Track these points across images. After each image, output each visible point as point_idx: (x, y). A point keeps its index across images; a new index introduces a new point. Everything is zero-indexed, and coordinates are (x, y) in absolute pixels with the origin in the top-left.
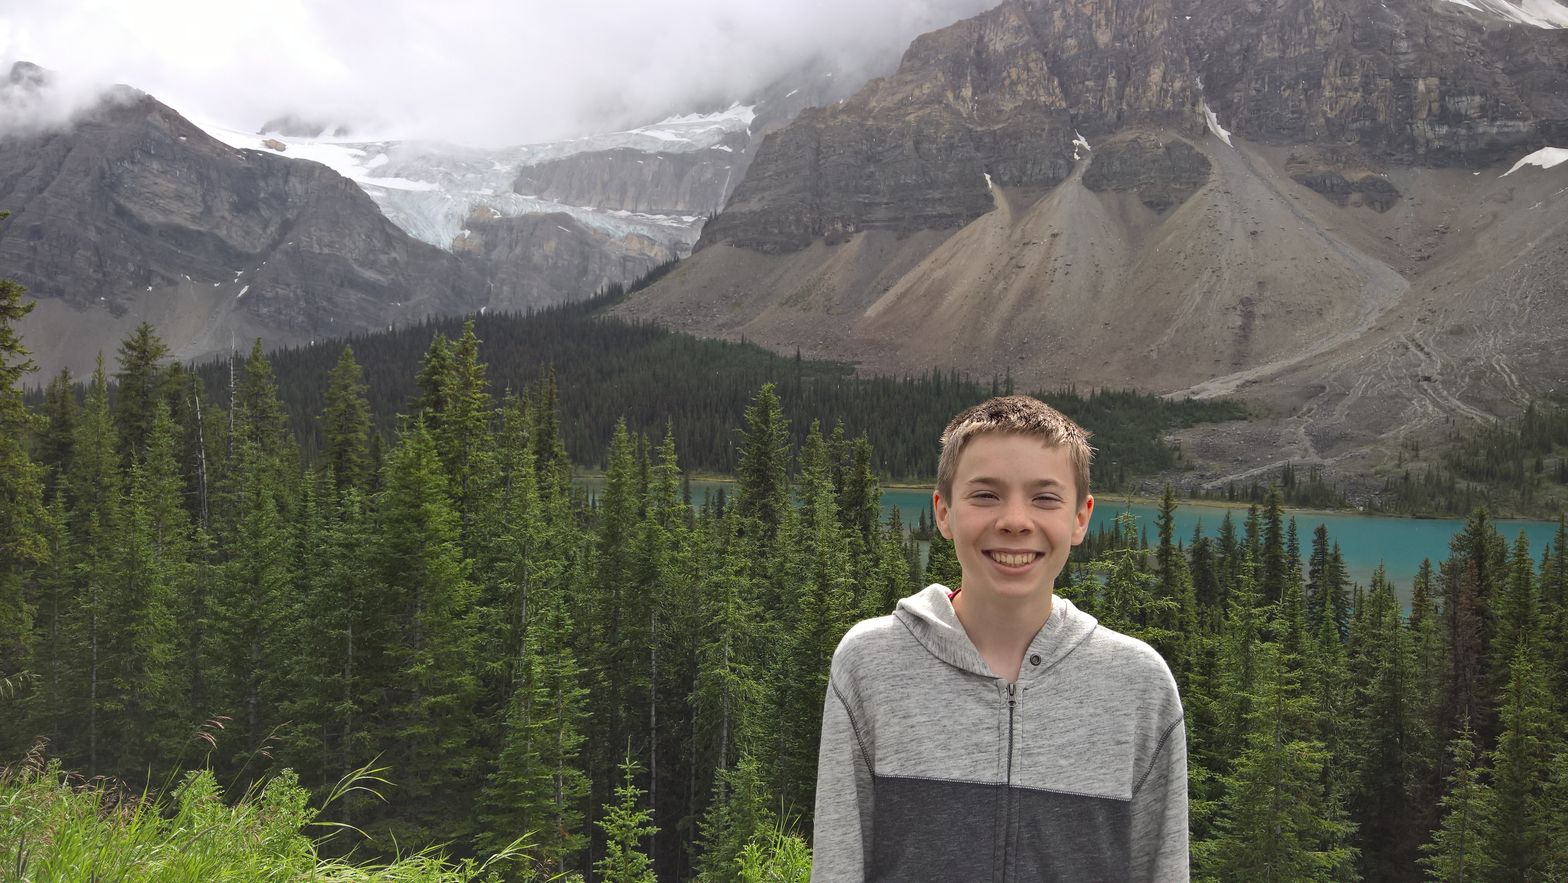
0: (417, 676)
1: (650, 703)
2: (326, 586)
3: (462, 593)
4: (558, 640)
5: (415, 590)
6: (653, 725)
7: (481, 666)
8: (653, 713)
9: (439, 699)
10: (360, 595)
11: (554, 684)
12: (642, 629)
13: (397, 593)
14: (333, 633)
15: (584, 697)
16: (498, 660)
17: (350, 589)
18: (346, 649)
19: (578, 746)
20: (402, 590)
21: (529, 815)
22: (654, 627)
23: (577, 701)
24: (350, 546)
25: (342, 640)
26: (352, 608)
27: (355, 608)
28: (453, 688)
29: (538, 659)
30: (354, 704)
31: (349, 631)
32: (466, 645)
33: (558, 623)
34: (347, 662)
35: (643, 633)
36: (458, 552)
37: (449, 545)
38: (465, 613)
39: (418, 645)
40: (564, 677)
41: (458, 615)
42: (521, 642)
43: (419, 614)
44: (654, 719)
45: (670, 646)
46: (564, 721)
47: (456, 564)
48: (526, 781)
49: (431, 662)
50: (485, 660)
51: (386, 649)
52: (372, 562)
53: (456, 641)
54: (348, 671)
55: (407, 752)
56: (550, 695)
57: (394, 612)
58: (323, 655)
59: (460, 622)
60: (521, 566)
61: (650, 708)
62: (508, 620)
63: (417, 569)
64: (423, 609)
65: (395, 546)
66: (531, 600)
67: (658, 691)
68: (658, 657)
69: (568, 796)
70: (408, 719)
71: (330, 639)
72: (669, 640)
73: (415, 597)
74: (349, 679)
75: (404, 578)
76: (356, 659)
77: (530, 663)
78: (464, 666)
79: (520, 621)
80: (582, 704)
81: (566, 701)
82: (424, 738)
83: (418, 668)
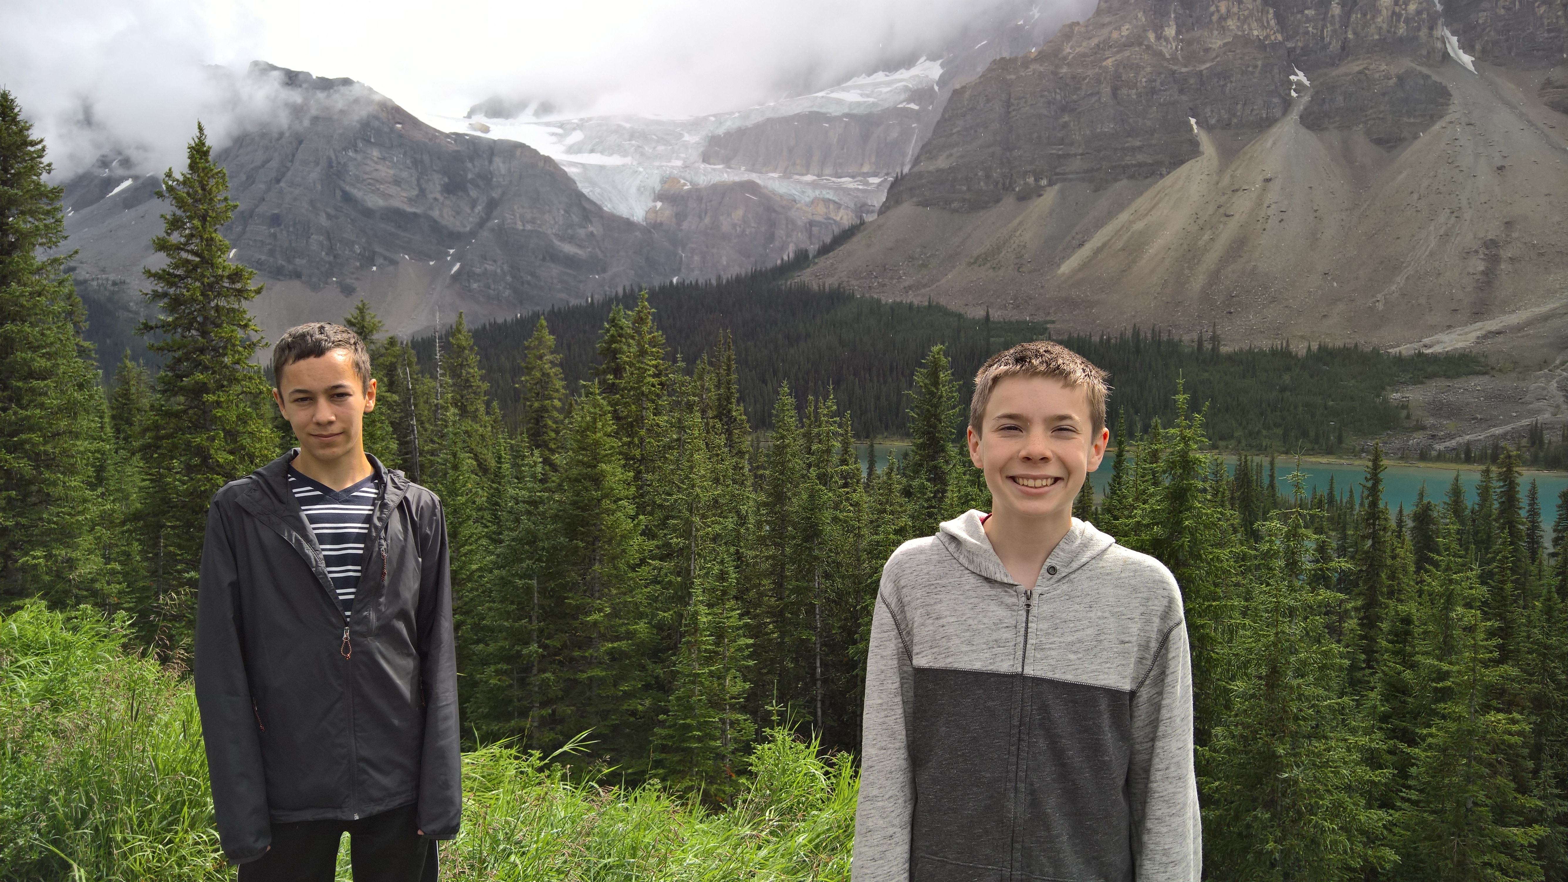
0: (595, 623)
1: (815, 655)
2: (513, 540)
3: (636, 548)
4: (724, 593)
5: (593, 544)
6: (818, 676)
7: (654, 615)
8: (818, 665)
9: (615, 645)
10: (543, 549)
11: (719, 633)
12: (805, 584)
13: (577, 547)
14: (519, 582)
15: (748, 646)
16: (669, 610)
17: (534, 542)
18: (532, 598)
19: (744, 692)
20: (581, 544)
21: (698, 755)
22: (818, 582)
23: (740, 649)
24: (534, 503)
25: (528, 590)
26: (537, 560)
27: (539, 560)
28: (630, 635)
29: (703, 609)
30: (539, 647)
31: (535, 582)
32: (640, 596)
33: (722, 576)
34: (533, 609)
35: (806, 588)
36: (631, 509)
37: (624, 503)
38: (639, 566)
39: (597, 594)
40: (729, 627)
41: (633, 568)
42: (690, 595)
43: (597, 567)
44: (819, 670)
45: (834, 601)
46: (729, 669)
47: (630, 521)
48: (694, 723)
49: (608, 610)
50: (657, 609)
51: (567, 598)
52: (556, 518)
53: (631, 592)
54: (534, 618)
55: (588, 693)
56: (717, 644)
57: (574, 564)
58: (512, 603)
59: (633, 575)
60: (688, 523)
61: (815, 659)
62: (678, 574)
63: (594, 525)
64: (601, 561)
65: (574, 503)
66: (699, 554)
67: (824, 644)
68: (822, 612)
69: (735, 739)
70: (589, 663)
71: (516, 588)
72: (833, 596)
73: (594, 551)
74: (535, 625)
75: (583, 533)
76: (541, 607)
77: (696, 613)
78: (641, 616)
79: (689, 574)
80: (746, 653)
81: (732, 650)
82: (602, 681)
83: (596, 616)
